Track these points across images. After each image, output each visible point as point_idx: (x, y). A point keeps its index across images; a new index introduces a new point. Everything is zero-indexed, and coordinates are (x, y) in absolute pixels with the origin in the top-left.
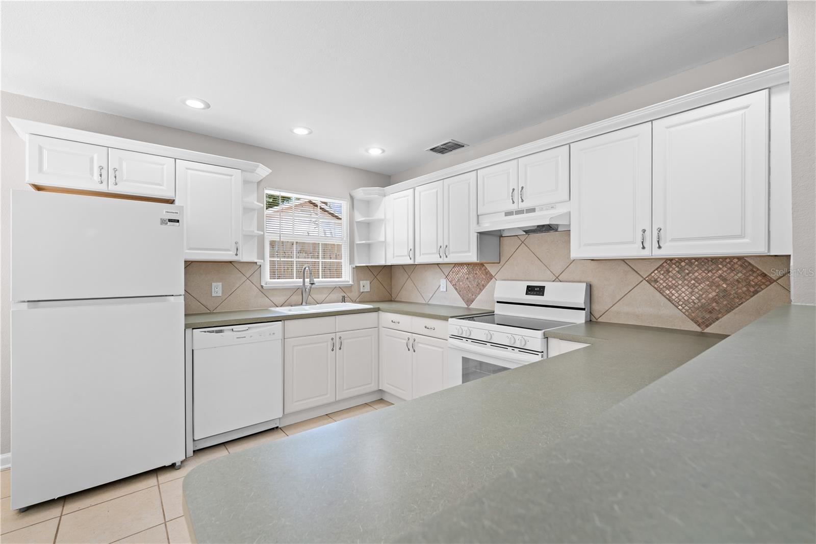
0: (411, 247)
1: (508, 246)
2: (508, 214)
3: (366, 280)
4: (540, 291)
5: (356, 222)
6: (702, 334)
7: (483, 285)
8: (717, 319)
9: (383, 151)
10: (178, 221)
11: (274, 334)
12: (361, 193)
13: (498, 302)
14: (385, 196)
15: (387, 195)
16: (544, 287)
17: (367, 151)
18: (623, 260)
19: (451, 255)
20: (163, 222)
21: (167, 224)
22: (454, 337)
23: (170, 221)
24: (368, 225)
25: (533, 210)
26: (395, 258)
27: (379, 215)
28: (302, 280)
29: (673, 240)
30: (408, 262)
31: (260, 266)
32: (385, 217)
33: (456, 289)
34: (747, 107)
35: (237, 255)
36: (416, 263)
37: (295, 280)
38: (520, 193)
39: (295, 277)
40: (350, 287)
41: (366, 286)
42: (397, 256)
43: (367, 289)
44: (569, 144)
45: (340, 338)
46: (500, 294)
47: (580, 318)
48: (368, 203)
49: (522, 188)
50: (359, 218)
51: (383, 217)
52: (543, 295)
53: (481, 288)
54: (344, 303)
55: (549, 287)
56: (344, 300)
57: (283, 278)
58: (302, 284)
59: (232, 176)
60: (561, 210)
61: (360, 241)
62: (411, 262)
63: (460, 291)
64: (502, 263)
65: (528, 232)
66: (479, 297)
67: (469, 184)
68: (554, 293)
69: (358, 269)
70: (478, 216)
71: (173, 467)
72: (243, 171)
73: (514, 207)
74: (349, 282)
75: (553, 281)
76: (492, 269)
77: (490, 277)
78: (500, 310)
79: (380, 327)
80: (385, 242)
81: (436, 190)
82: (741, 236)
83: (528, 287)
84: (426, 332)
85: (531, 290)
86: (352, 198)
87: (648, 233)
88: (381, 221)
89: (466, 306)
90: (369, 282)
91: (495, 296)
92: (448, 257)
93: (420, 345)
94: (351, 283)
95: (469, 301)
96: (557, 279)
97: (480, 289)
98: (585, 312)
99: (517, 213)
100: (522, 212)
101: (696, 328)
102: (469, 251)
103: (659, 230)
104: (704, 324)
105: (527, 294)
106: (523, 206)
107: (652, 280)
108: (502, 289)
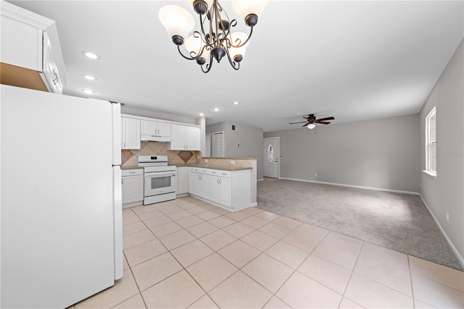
2: (152, 136)
4: (156, 158)
6: (186, 164)
7: (129, 158)
13: (139, 163)
18: (173, 150)
19: (127, 146)
22: (147, 173)
25: (161, 137)
29: (188, 148)
34: (196, 129)
44: (171, 124)
46: (140, 160)
49: (158, 130)
55: (158, 157)
65: (149, 141)
66: (127, 162)
67: (137, 123)
68: (160, 158)
70: (140, 135)
73: (156, 135)
76: (134, 152)
77: (133, 155)
83: (151, 157)
84: (131, 174)
85: (152, 158)
87: (185, 146)
92: (125, 147)
93: (126, 180)
96: (158, 155)
98: (167, 162)
99: (156, 136)
100: (157, 136)
101: (184, 163)
102: (137, 146)
103: (187, 146)
104: (186, 162)
105: (151, 159)
106: (158, 135)
107: (178, 155)
108: (141, 158)
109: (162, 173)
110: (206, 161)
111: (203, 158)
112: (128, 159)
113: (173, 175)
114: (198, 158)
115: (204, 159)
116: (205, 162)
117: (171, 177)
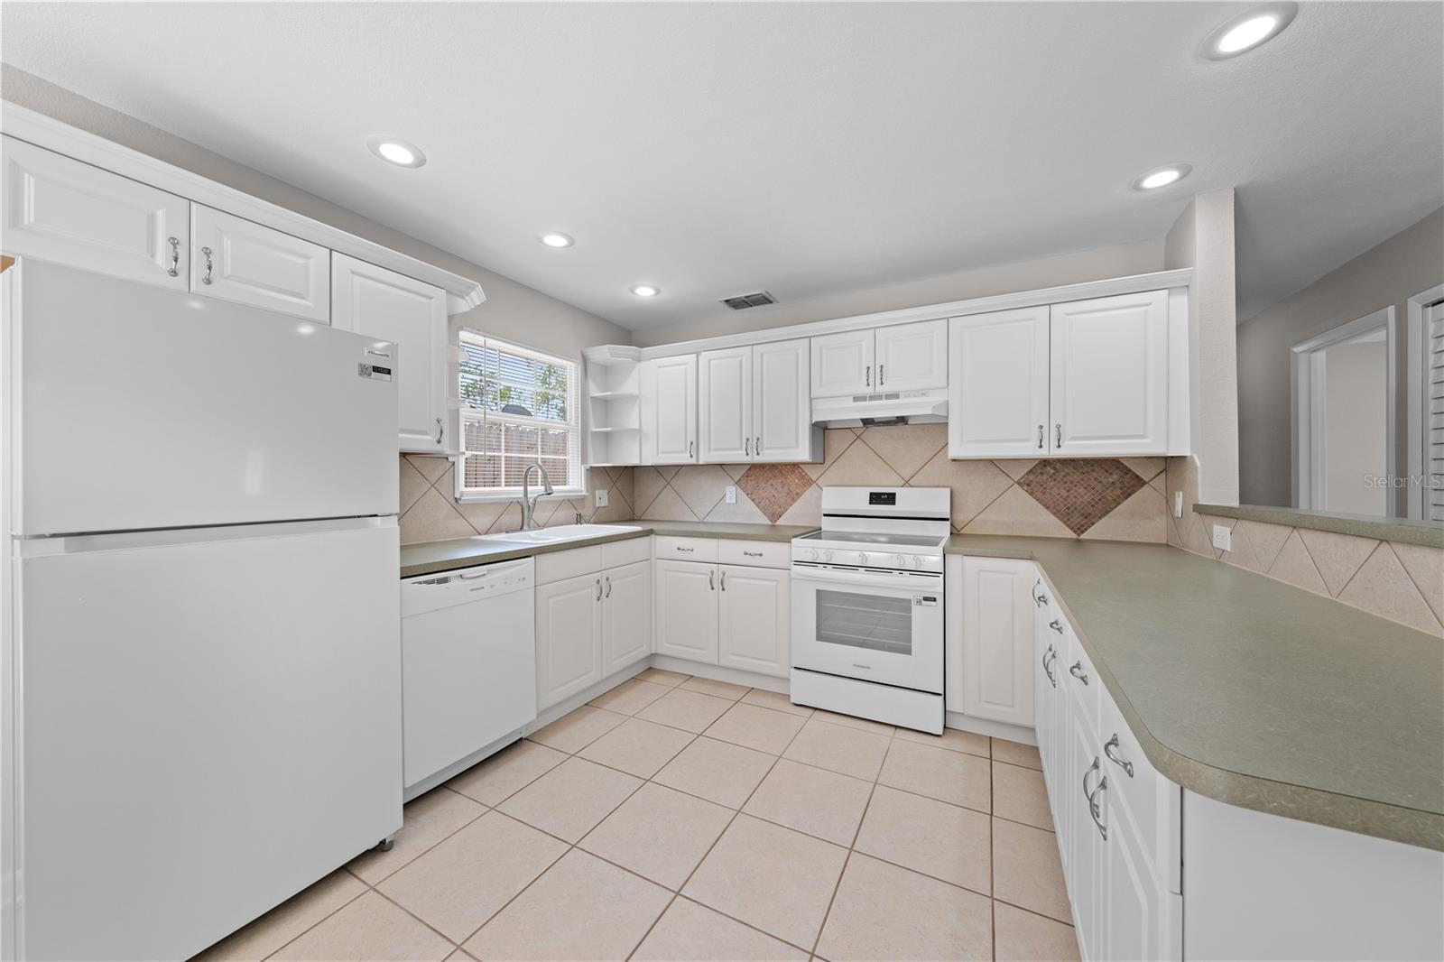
0: (692, 437)
1: (837, 443)
2: (856, 399)
3: (604, 489)
4: (890, 499)
5: (593, 398)
6: (1078, 541)
7: (797, 494)
8: (1093, 524)
9: (658, 291)
10: (389, 372)
11: (524, 578)
12: (603, 353)
13: (825, 515)
14: (639, 361)
15: (644, 360)
16: (894, 494)
17: (632, 291)
18: (992, 461)
19: (766, 451)
20: (364, 370)
21: (370, 375)
22: (798, 563)
23: (376, 369)
24: (606, 403)
25: (896, 396)
26: (660, 455)
27: (628, 387)
28: (522, 488)
29: (1072, 439)
30: (684, 459)
31: (454, 464)
32: (640, 392)
33: (753, 500)
34: (1150, 304)
35: (439, 442)
36: (701, 462)
37: (503, 488)
38: (876, 373)
39: (503, 484)
40: (582, 500)
41: (602, 498)
42: (663, 452)
43: (605, 502)
44: (948, 318)
45: (608, 579)
46: (828, 507)
47: (944, 530)
48: (606, 369)
49: (882, 366)
50: (595, 392)
51: (637, 393)
52: (894, 504)
53: (795, 497)
54: (579, 526)
55: (901, 494)
56: (579, 520)
57: (514, 485)
58: (522, 495)
59: (431, 298)
60: (937, 398)
61: (596, 427)
62: (693, 461)
63: (760, 502)
64: (828, 463)
66: (790, 510)
67: (797, 354)
68: (908, 500)
69: (594, 472)
70: (811, 399)
71: (382, 848)
72: (448, 292)
73: (869, 391)
74: (582, 491)
75: (902, 486)
76: (813, 473)
77: (808, 482)
78: (828, 525)
79: (653, 559)
80: (639, 431)
81: (740, 359)
82: (1142, 437)
83: (871, 494)
84: (748, 560)
85: (876, 498)
86: (585, 361)
87: (1045, 430)
88: (633, 398)
89: (770, 523)
90: (606, 492)
91: (823, 507)
92: (761, 454)
93: (734, 580)
94: (584, 493)
95: (774, 516)
96: (907, 484)
97: (793, 499)
98: (948, 523)
99: (872, 398)
100: (879, 397)
101: (1071, 534)
102: (797, 447)
103: (1059, 427)
104: (1080, 529)
105: (871, 503)
106: (880, 389)
107: (1025, 483)
108: (833, 498)
109: (861, 576)
110: (1222, 535)
111: (1201, 510)
112: (794, 500)
113: (926, 599)
114: (1179, 508)
115: (1209, 519)
116: (1212, 542)
117: (915, 608)
